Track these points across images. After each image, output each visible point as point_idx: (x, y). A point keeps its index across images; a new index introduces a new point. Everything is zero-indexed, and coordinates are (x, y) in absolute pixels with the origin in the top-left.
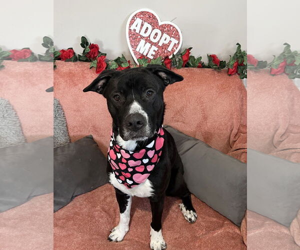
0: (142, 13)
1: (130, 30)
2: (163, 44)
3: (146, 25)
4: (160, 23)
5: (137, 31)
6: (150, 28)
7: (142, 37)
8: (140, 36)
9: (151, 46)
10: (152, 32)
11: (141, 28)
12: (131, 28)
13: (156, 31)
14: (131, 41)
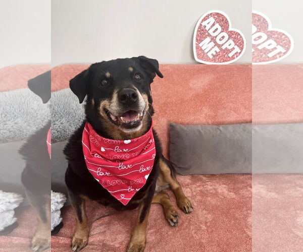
0: (217, 14)
2: (226, 48)
3: (217, 26)
4: (230, 29)
5: (207, 29)
6: (220, 29)
7: (209, 35)
9: (215, 46)
10: (219, 34)
11: (212, 27)
12: (202, 24)
13: (224, 34)
14: (198, 35)
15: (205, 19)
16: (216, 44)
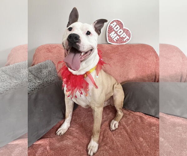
0: (117, 21)
2: (122, 37)
3: (118, 26)
5: (113, 27)
6: (119, 28)
8: (114, 29)
9: (117, 35)
10: (119, 30)
11: (115, 26)
12: (110, 25)
13: (121, 30)
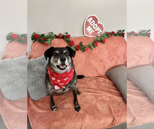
1: (87, 21)
2: (97, 30)
4: (98, 23)
5: (89, 22)
6: (94, 23)
7: (90, 25)
13: (96, 25)
14: (85, 25)
15: (88, 19)
16: (93, 29)
